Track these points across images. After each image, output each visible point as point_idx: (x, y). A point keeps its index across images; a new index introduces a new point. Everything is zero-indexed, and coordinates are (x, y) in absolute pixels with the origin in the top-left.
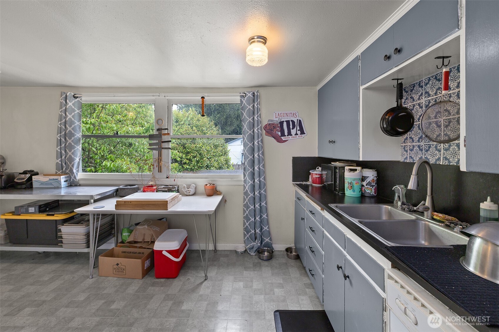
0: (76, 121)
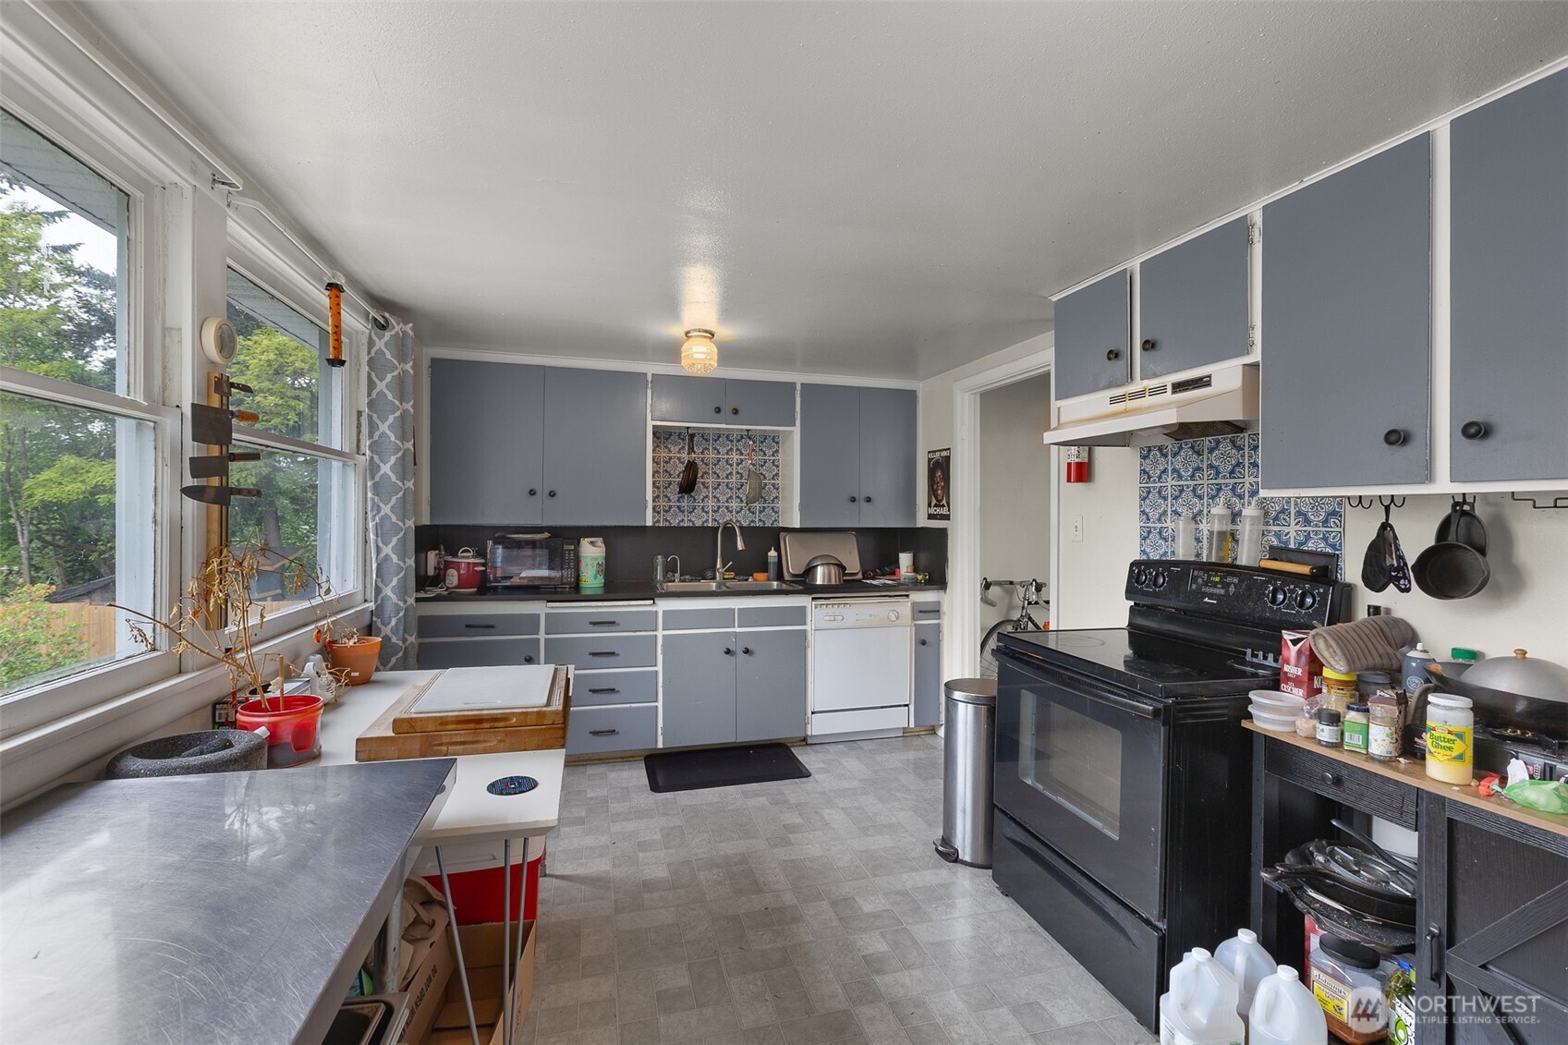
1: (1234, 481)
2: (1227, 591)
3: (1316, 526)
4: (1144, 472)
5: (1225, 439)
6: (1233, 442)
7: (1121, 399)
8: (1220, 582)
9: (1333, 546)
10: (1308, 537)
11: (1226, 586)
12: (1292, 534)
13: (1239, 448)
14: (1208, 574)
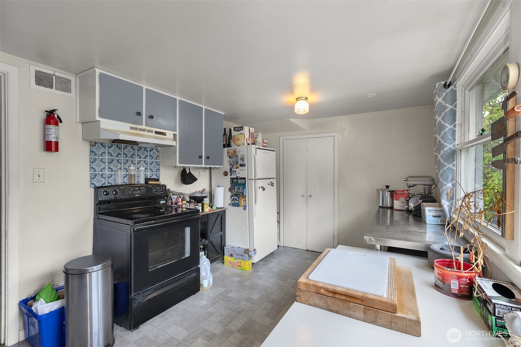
0: (447, 125)
1: (132, 159)
2: (141, 192)
3: (154, 172)
4: (92, 151)
5: (129, 146)
6: (132, 147)
7: (136, 129)
8: (139, 189)
9: (158, 177)
10: (152, 175)
11: (140, 190)
12: (149, 174)
13: (134, 150)
14: (134, 188)
